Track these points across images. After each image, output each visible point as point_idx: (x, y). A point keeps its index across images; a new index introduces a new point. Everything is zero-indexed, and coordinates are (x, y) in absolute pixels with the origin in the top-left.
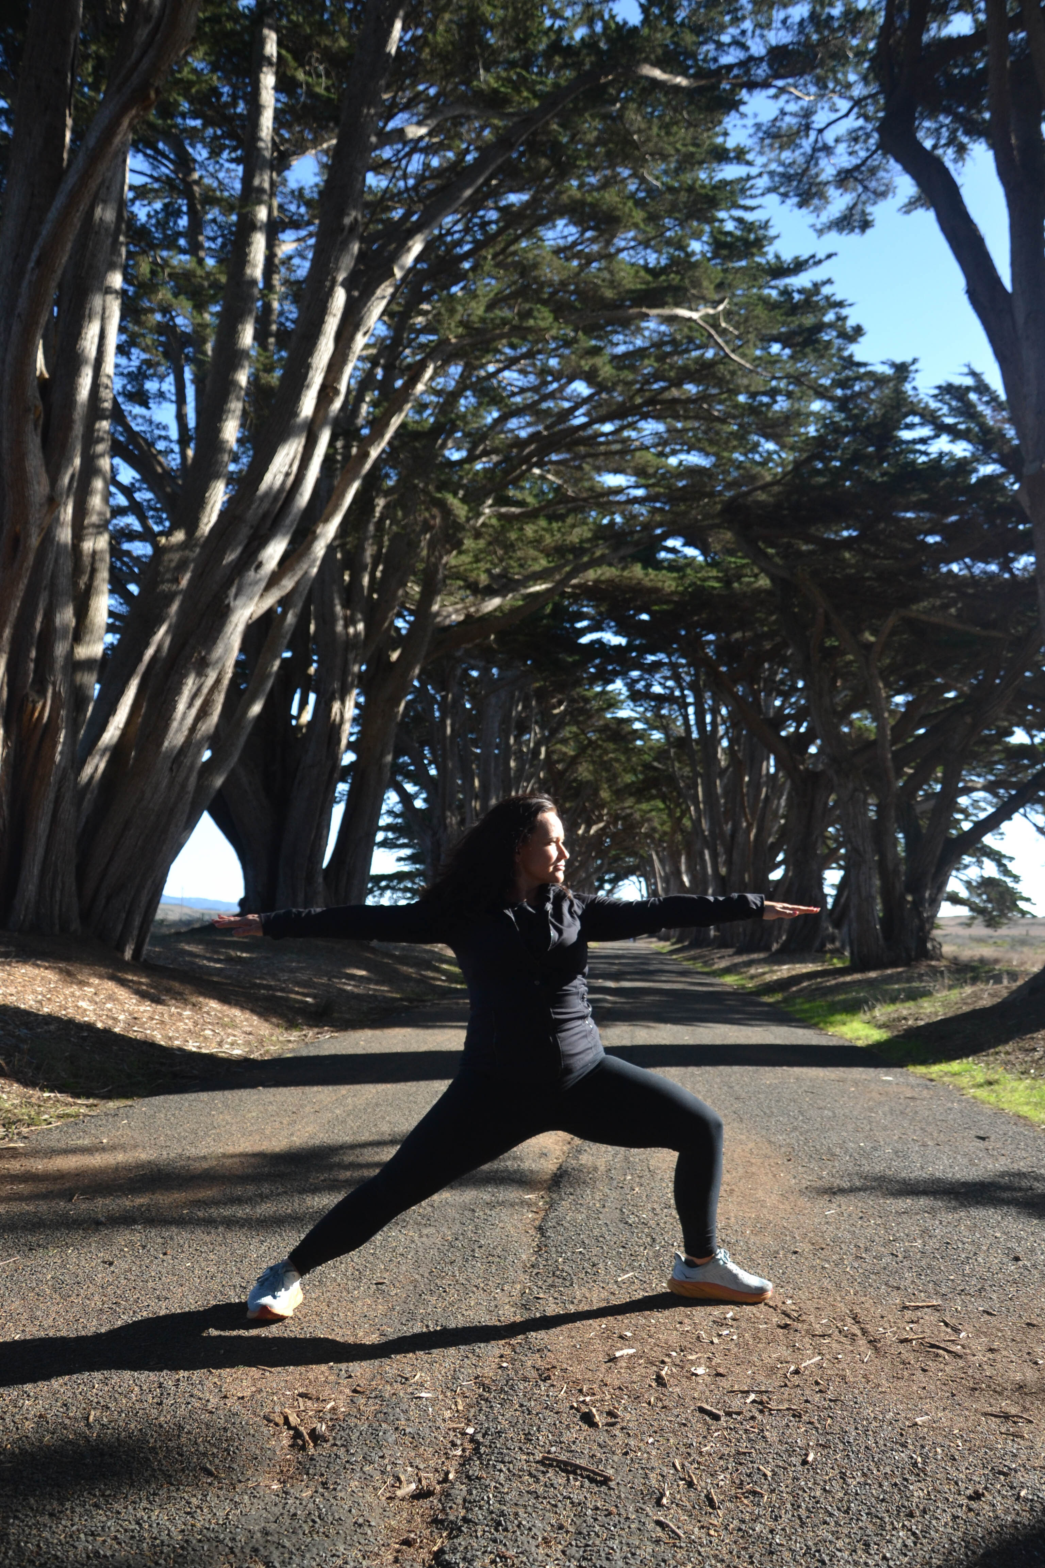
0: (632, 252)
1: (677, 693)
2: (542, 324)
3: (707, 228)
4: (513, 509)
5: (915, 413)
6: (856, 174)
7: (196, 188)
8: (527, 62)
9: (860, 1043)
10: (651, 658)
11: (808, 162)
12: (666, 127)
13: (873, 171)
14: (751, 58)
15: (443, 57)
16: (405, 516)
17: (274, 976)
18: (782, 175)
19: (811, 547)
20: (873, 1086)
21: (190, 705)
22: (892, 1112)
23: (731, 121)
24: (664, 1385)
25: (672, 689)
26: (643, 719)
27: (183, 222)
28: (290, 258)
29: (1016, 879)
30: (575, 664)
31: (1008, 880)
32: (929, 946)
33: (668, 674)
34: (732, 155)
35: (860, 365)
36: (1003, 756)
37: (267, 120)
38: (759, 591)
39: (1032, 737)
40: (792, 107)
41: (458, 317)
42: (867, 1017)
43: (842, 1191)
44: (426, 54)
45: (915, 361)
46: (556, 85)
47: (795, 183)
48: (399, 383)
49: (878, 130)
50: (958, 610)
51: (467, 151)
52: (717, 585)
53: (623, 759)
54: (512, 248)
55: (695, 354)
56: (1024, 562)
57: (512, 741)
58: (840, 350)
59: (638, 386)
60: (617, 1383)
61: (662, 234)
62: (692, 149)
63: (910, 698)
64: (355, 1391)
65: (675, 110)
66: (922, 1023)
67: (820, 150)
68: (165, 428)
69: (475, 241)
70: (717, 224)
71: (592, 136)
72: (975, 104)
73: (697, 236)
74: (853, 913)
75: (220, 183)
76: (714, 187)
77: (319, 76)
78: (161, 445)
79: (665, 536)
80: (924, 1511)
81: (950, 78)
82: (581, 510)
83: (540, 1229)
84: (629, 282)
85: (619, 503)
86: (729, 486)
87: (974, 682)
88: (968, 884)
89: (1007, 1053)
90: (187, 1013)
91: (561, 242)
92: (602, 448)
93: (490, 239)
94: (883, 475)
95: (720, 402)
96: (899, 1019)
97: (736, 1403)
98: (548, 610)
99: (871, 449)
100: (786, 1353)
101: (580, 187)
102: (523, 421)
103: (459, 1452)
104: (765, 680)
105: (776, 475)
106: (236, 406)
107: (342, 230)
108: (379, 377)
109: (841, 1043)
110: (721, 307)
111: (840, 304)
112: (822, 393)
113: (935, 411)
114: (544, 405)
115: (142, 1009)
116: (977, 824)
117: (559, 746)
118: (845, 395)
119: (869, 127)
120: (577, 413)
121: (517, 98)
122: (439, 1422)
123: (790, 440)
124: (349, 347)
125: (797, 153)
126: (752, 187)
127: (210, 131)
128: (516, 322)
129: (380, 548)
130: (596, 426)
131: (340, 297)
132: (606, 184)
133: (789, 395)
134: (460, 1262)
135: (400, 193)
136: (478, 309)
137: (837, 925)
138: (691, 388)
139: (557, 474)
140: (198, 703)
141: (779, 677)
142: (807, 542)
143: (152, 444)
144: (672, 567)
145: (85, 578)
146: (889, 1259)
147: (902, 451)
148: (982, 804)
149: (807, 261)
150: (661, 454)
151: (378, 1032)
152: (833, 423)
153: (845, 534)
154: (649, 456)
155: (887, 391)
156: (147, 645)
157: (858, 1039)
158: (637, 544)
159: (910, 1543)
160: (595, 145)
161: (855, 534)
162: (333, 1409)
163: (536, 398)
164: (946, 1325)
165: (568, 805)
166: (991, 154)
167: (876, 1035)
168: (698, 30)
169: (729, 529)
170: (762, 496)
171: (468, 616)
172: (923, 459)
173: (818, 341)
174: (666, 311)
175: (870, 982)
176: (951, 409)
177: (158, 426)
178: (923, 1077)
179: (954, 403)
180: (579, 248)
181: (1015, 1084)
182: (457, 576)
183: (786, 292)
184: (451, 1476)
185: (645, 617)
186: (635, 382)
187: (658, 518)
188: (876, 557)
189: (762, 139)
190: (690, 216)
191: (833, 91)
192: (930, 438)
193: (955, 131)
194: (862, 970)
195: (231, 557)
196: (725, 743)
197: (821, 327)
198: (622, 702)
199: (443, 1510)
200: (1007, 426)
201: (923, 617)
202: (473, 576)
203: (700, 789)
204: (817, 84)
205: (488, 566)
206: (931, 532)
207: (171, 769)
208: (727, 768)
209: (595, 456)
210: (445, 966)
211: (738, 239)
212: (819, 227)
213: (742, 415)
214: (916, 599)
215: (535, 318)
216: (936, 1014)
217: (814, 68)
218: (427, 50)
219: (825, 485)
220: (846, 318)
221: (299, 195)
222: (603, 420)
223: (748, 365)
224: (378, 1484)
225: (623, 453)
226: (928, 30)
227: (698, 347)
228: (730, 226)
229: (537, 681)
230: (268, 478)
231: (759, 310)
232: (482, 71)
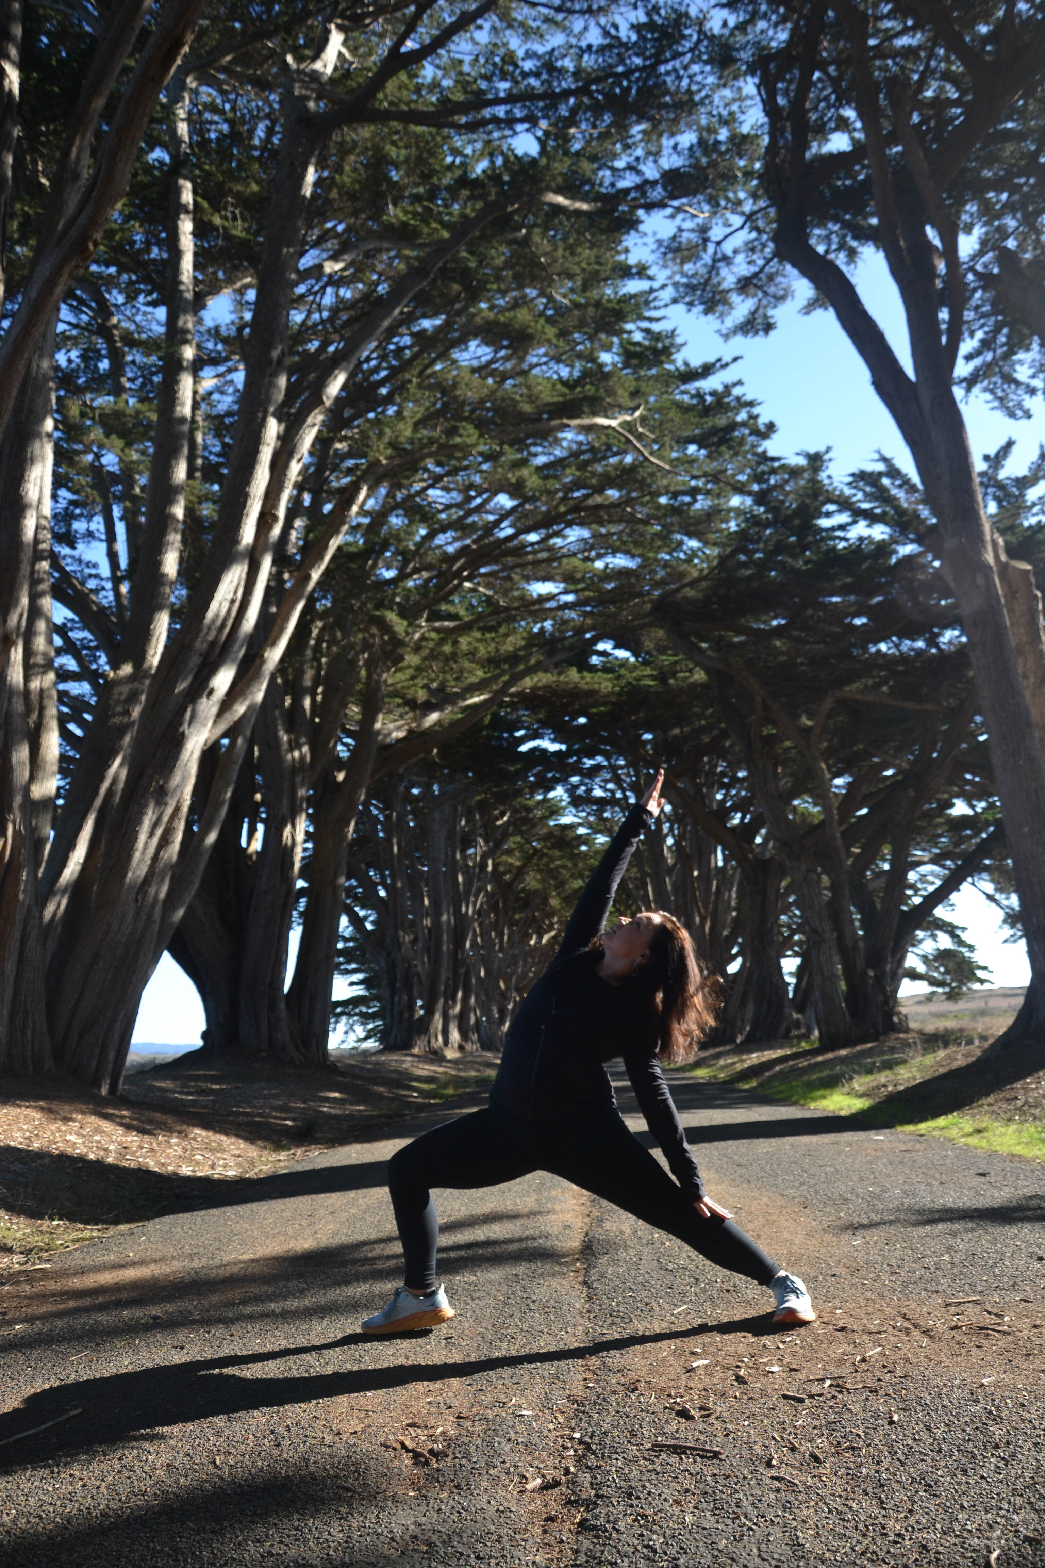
0: (544, 368)
1: (619, 795)
2: (469, 441)
3: (615, 340)
4: (446, 623)
5: (833, 502)
6: (755, 281)
7: (115, 332)
8: (432, 195)
9: (843, 1113)
10: (589, 763)
11: (710, 272)
12: (571, 249)
13: (771, 278)
14: (646, 182)
15: (352, 196)
16: (344, 636)
17: (250, 1104)
18: (687, 286)
19: (743, 638)
20: (866, 1145)
21: (151, 834)
22: (891, 1163)
23: (630, 240)
24: (745, 1383)
25: (613, 792)
26: (586, 824)
27: (104, 365)
28: (210, 394)
29: (971, 948)
30: (517, 772)
31: (964, 950)
32: (895, 1019)
33: (608, 776)
34: (634, 271)
35: (774, 459)
36: (946, 828)
37: (187, 263)
38: (695, 685)
39: (973, 807)
40: (689, 225)
41: (386, 439)
42: (846, 1089)
43: (864, 1227)
44: (334, 194)
45: (829, 449)
46: (463, 216)
47: (699, 292)
48: (328, 508)
49: (774, 239)
50: (890, 688)
51: (377, 283)
52: (652, 683)
53: (570, 865)
54: (429, 371)
55: (612, 460)
56: (949, 636)
57: (458, 856)
58: (754, 446)
59: (560, 495)
60: (700, 1387)
61: (573, 349)
62: (596, 267)
63: (850, 779)
64: (459, 1417)
65: (579, 233)
66: (902, 1088)
67: (719, 260)
68: (95, 566)
69: (390, 368)
70: (625, 336)
71: (499, 261)
72: (860, 211)
73: (608, 348)
74: (817, 994)
75: (138, 326)
76: (620, 301)
77: (235, 219)
78: (92, 584)
79: (595, 640)
80: (1008, 1443)
81: (835, 190)
82: (513, 619)
83: (585, 1283)
84: (547, 397)
85: (550, 610)
86: (657, 584)
87: (911, 757)
88: (925, 959)
89: (990, 1105)
90: (174, 1140)
91: (475, 363)
92: (530, 557)
93: (406, 365)
94: (806, 563)
95: (643, 505)
96: (878, 1088)
97: (815, 1389)
98: (487, 720)
99: (792, 539)
100: (850, 1349)
101: (491, 308)
102: (450, 535)
103: (572, 1452)
104: (707, 774)
105: (702, 570)
106: (175, 538)
107: (271, 363)
108: (307, 503)
109: (825, 1114)
110: (637, 414)
111: (751, 404)
112: (740, 489)
113: (849, 498)
114: (470, 520)
115: (129, 1139)
116: (925, 898)
117: (504, 858)
118: (761, 490)
119: (765, 237)
120: (503, 525)
121: (426, 230)
122: (546, 1433)
123: (712, 537)
124: (285, 475)
125: (699, 264)
126: (655, 299)
127: (125, 277)
128: (443, 440)
129: (319, 668)
130: (522, 537)
131: (273, 428)
132: (515, 305)
133: (708, 493)
134: (518, 1314)
135: (315, 325)
136: (406, 430)
137: (801, 1010)
138: (613, 494)
139: (487, 586)
140: (159, 832)
141: (719, 769)
142: (738, 633)
143: (83, 583)
144: (606, 669)
145: (34, 716)
146: (923, 1271)
147: (823, 539)
148: (930, 878)
149: (714, 365)
150: (587, 559)
151: (367, 1146)
152: (753, 516)
153: (774, 623)
154: (576, 562)
155: (802, 482)
156: (102, 778)
157: (841, 1109)
158: (571, 648)
159: (1001, 1465)
160: (503, 269)
161: (783, 622)
162: (443, 1433)
163: (461, 513)
164: (989, 1313)
165: (517, 917)
166: (881, 255)
167: (858, 1104)
168: (593, 158)
169: (661, 627)
170: (690, 593)
171: (410, 732)
172: (842, 545)
173: (732, 439)
174: (586, 421)
175: (843, 1060)
176: (866, 494)
177: (88, 564)
178: (912, 1133)
179: (868, 489)
180: (493, 366)
181: (1003, 1130)
182: (396, 694)
183: (699, 395)
184: (572, 1469)
185: (582, 720)
186: (558, 490)
187: (589, 621)
188: (807, 642)
189: (665, 254)
190: (598, 330)
191: (726, 208)
192: (848, 524)
193: (844, 237)
194: (833, 1049)
195: (182, 686)
196: (670, 841)
197: (733, 426)
198: (564, 808)
199: (574, 1493)
200: (921, 507)
201: (859, 697)
202: (410, 694)
203: (650, 888)
204: (709, 202)
205: (425, 681)
206: (858, 615)
207: (137, 900)
208: (674, 865)
209: (523, 566)
210: (415, 1084)
211: (647, 348)
212: (724, 331)
213: (665, 516)
214: (850, 680)
215: (461, 436)
216: (914, 1078)
217: (706, 188)
218: (335, 190)
219: (751, 577)
220: (757, 416)
221: (215, 333)
222: (528, 530)
223: (667, 467)
224: (507, 1482)
225: (549, 560)
226: (810, 148)
227: (615, 454)
228: (638, 337)
229: (479, 793)
230: (214, 606)
231: (673, 414)
232: (391, 206)
